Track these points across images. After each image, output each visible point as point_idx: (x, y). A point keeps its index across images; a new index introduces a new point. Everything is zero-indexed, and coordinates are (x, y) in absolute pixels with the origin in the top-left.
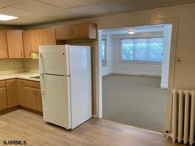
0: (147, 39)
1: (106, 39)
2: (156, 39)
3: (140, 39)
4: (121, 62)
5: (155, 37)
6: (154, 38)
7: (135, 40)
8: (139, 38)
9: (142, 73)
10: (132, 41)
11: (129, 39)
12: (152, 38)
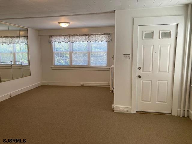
0: (87, 37)
1: (27, 35)
2: (98, 37)
3: (78, 37)
4: (53, 68)
5: (97, 35)
6: (95, 35)
7: (71, 37)
8: (76, 35)
9: (82, 83)
10: (66, 39)
11: (63, 36)
12: (93, 35)
